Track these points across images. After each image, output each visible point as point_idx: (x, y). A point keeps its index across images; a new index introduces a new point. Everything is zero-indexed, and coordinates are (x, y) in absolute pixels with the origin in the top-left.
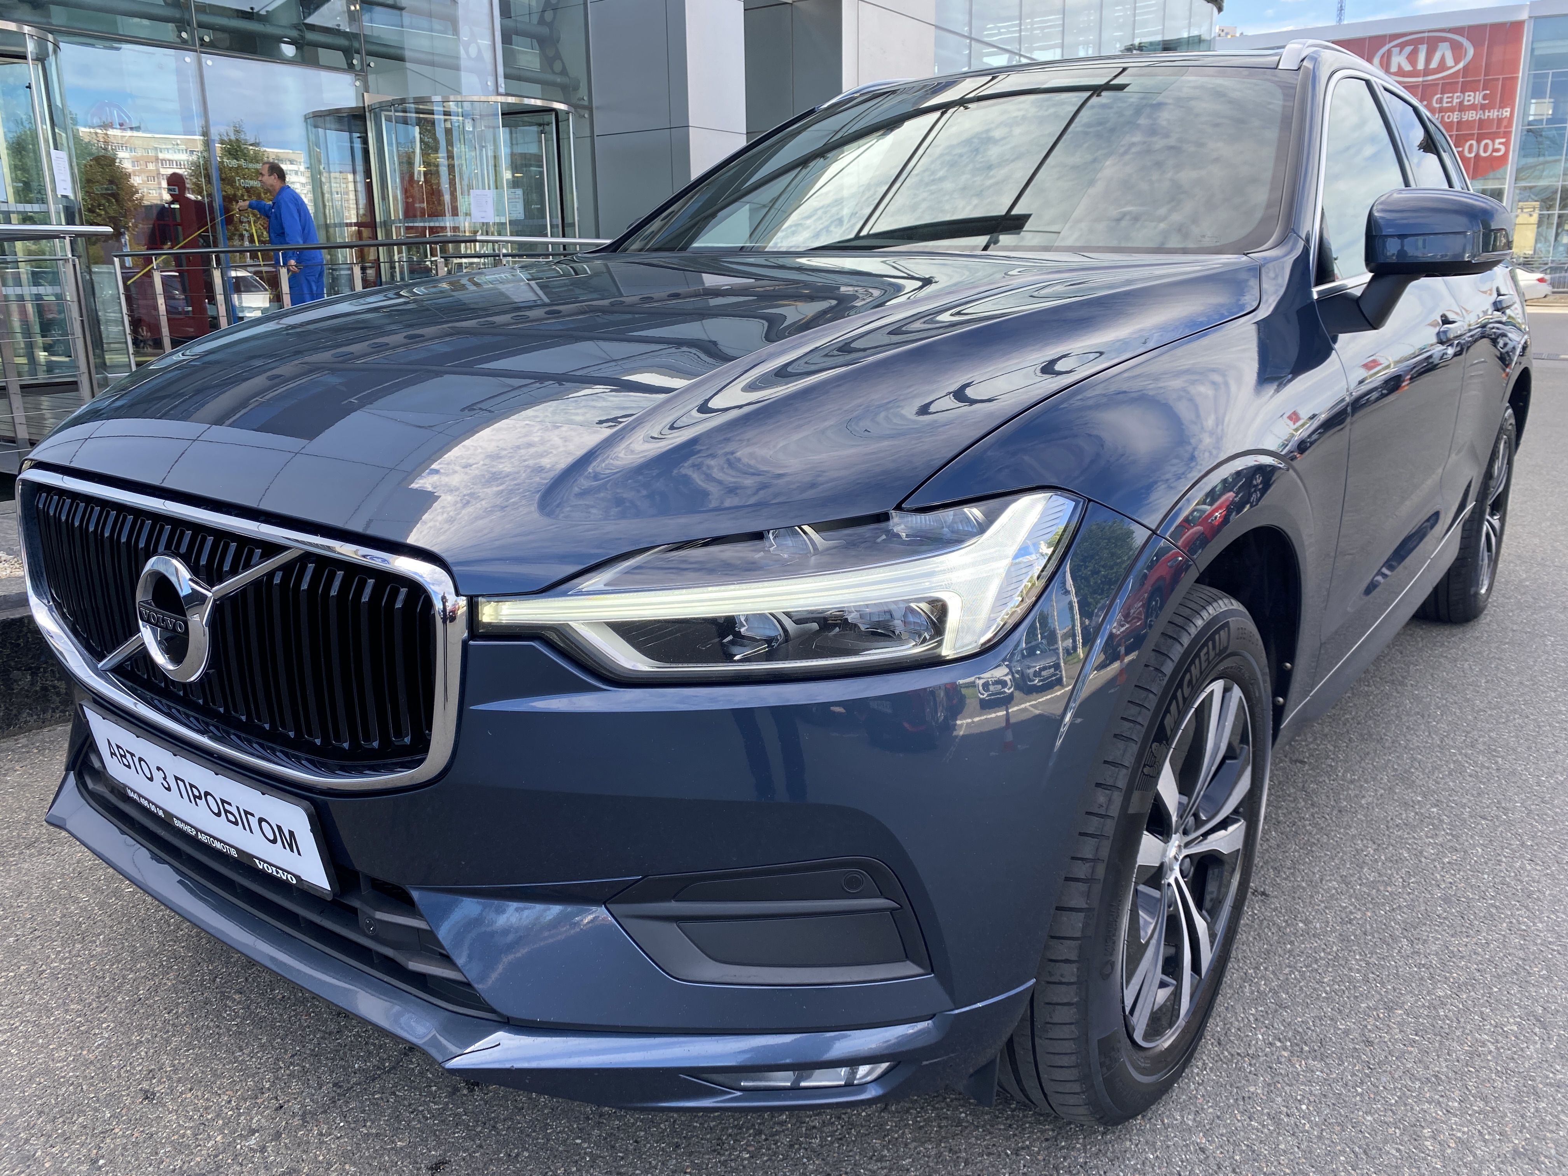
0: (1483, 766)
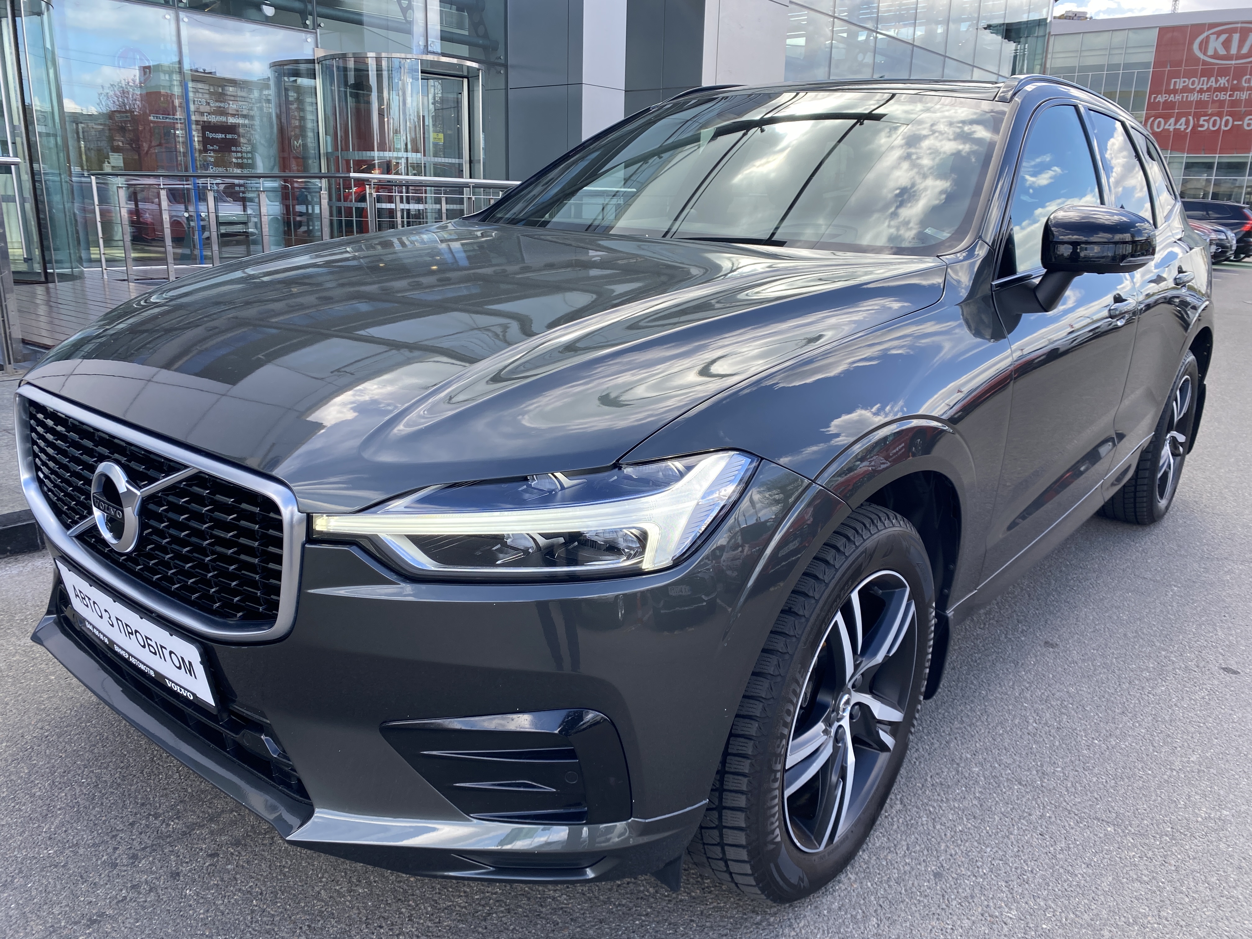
0: (1046, 724)
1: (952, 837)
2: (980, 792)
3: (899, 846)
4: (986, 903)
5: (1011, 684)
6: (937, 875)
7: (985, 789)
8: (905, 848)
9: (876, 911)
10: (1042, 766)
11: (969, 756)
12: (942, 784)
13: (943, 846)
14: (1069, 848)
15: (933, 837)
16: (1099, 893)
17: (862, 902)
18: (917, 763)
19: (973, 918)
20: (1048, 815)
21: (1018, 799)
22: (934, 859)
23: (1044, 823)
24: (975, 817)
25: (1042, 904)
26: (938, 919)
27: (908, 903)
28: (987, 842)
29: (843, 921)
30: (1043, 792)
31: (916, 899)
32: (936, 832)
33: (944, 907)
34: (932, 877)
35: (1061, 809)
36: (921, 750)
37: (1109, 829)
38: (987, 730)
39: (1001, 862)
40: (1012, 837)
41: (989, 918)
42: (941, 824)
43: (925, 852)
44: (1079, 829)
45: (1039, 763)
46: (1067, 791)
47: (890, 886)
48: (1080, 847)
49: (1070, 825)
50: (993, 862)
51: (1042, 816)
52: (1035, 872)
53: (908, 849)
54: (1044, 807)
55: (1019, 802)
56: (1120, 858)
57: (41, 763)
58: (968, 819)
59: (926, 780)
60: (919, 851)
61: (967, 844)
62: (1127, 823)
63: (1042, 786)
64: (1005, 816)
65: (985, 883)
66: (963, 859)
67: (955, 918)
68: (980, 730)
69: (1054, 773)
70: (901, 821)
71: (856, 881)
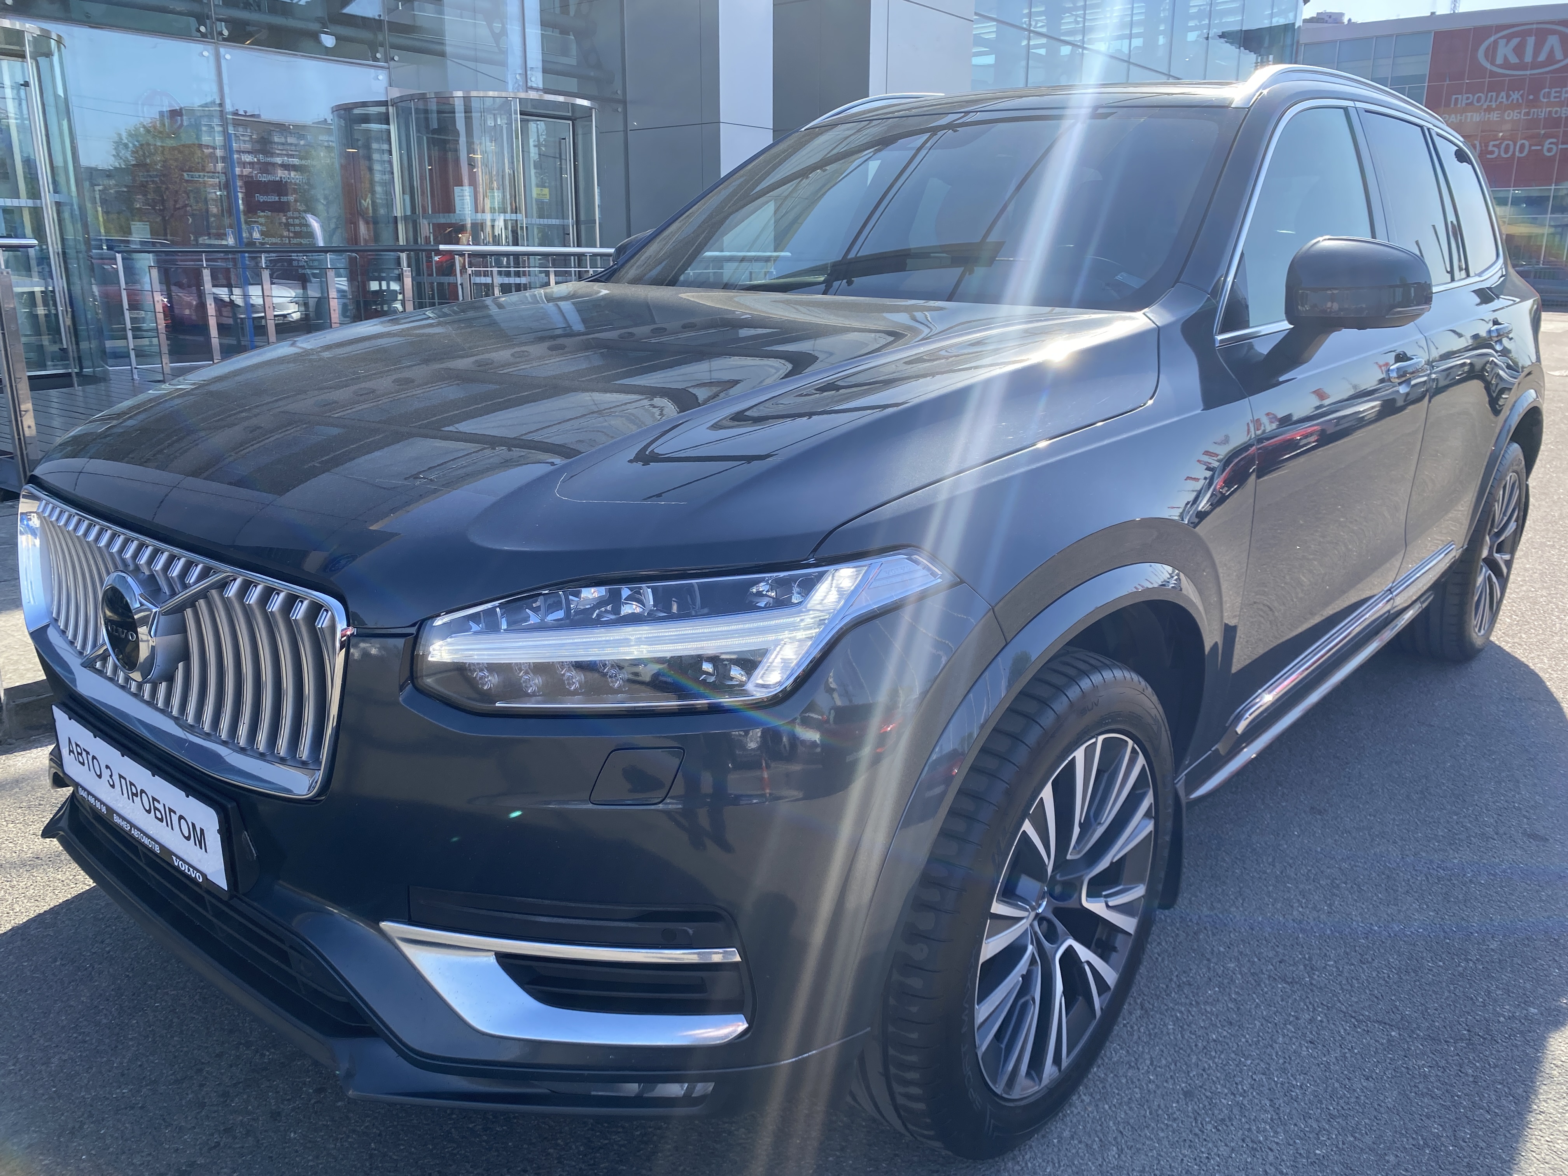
0: (1315, 908)
1: (1205, 1047)
2: (1237, 993)
3: (1141, 1060)
4: (1247, 1126)
5: (1270, 860)
6: (1188, 1094)
7: (1242, 989)
8: (1148, 1062)
9: (1115, 1138)
10: (1310, 959)
11: (1222, 949)
12: (1190, 985)
13: (1194, 1059)
14: (1346, 1058)
15: (1181, 1049)
16: (1382, 1110)
17: (1099, 1128)
18: (1160, 959)
19: (1232, 1144)
20: (1319, 1018)
21: (1282, 1000)
22: (1183, 1075)
23: (1315, 1029)
24: (1231, 1023)
25: (1315, 1125)
26: (1190, 1146)
27: (1153, 1128)
28: (1246, 1053)
29: (1077, 1152)
30: (1312, 990)
31: (1163, 1123)
32: (1185, 1042)
33: (1197, 1130)
34: (1181, 1096)
35: (1334, 1010)
36: (1163, 944)
37: (1393, 1034)
38: (1243, 918)
39: (1264, 1077)
40: (1277, 1046)
41: (1251, 1145)
42: (1191, 1032)
43: (1173, 1067)
44: (1356, 1035)
45: (1307, 956)
46: (1342, 989)
47: (1131, 1109)
48: (1359, 1057)
49: (1345, 1030)
50: (1254, 1077)
51: (1312, 1020)
52: (1304, 1087)
53: (1152, 1064)
54: (1314, 1009)
55: (1284, 1003)
56: (1407, 1068)
57: (104, 985)
58: (1223, 1026)
59: (1171, 980)
60: (1166, 1066)
61: (1222, 1056)
62: (1415, 1026)
63: (1311, 984)
64: (1267, 1021)
65: (1245, 1102)
66: (1219, 1075)
67: (1210, 1145)
68: (1235, 917)
69: (1325, 968)
70: (1142, 1030)
71: (1090, 1103)
